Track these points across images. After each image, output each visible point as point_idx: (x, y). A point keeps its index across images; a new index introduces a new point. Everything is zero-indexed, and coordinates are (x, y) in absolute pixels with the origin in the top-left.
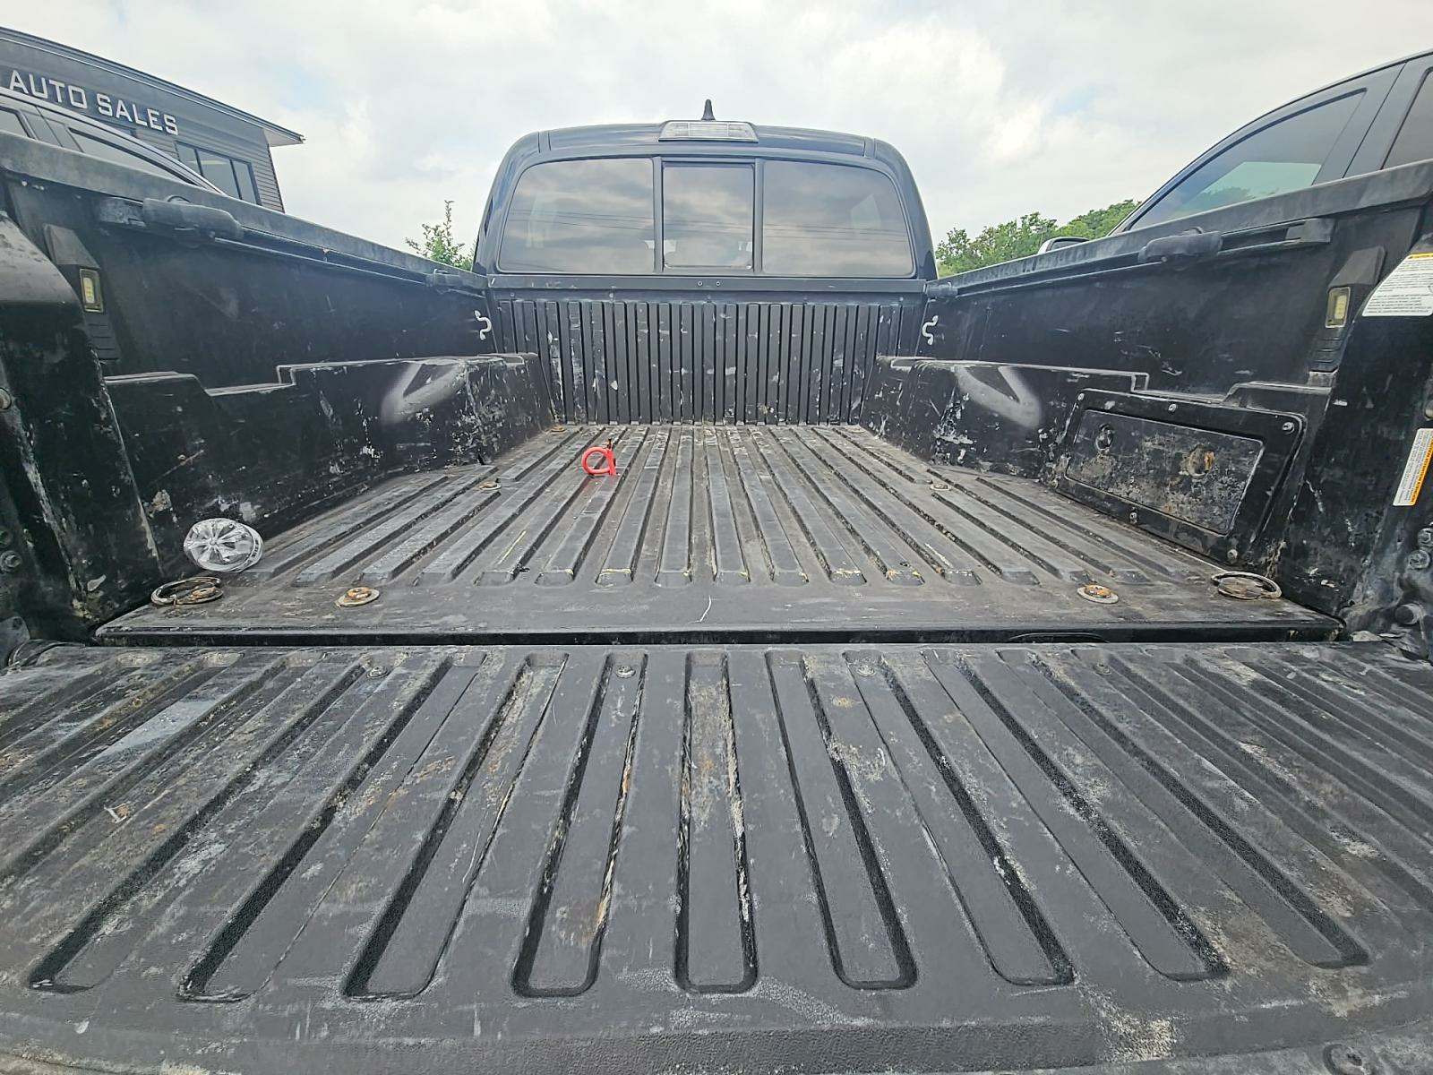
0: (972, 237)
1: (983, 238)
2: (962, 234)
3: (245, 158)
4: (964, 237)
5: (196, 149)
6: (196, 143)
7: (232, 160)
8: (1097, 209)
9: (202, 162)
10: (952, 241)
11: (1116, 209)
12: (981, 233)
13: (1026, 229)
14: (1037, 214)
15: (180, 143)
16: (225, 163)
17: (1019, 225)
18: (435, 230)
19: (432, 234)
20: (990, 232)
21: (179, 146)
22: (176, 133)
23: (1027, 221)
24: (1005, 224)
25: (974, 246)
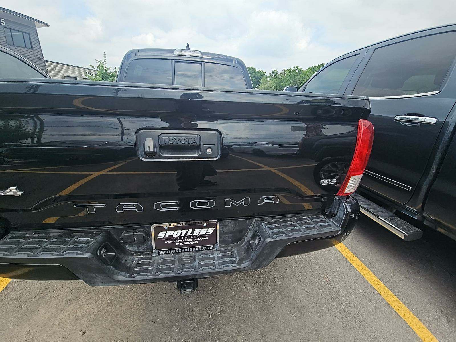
0: (279, 72)
1: (282, 73)
2: (276, 71)
3: (27, 32)
4: (277, 72)
5: (10, 29)
6: (11, 28)
7: (23, 32)
8: (314, 66)
9: (13, 34)
10: (273, 73)
11: (320, 66)
12: (282, 71)
13: (294, 71)
14: (298, 66)
15: (5, 28)
16: (20, 34)
17: (293, 69)
18: (100, 62)
19: (99, 63)
20: (284, 71)
21: (5, 29)
22: (4, 24)
23: (295, 69)
24: (289, 69)
25: (280, 75)
